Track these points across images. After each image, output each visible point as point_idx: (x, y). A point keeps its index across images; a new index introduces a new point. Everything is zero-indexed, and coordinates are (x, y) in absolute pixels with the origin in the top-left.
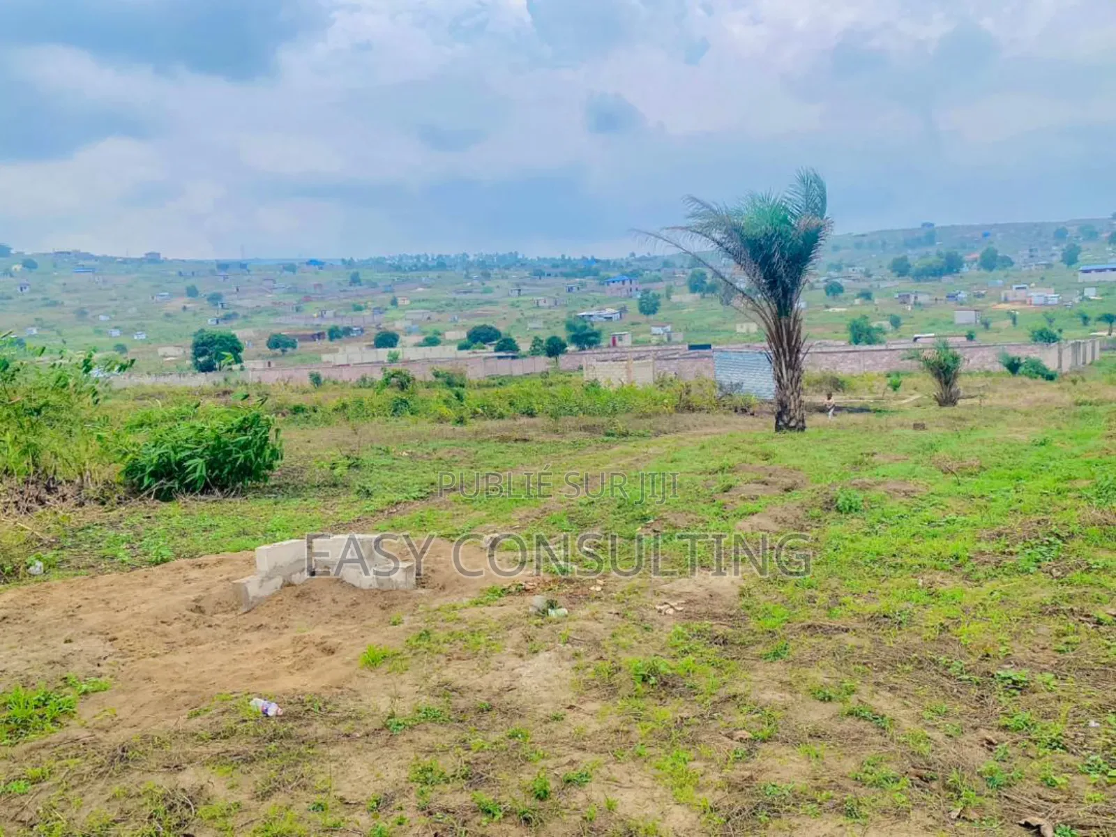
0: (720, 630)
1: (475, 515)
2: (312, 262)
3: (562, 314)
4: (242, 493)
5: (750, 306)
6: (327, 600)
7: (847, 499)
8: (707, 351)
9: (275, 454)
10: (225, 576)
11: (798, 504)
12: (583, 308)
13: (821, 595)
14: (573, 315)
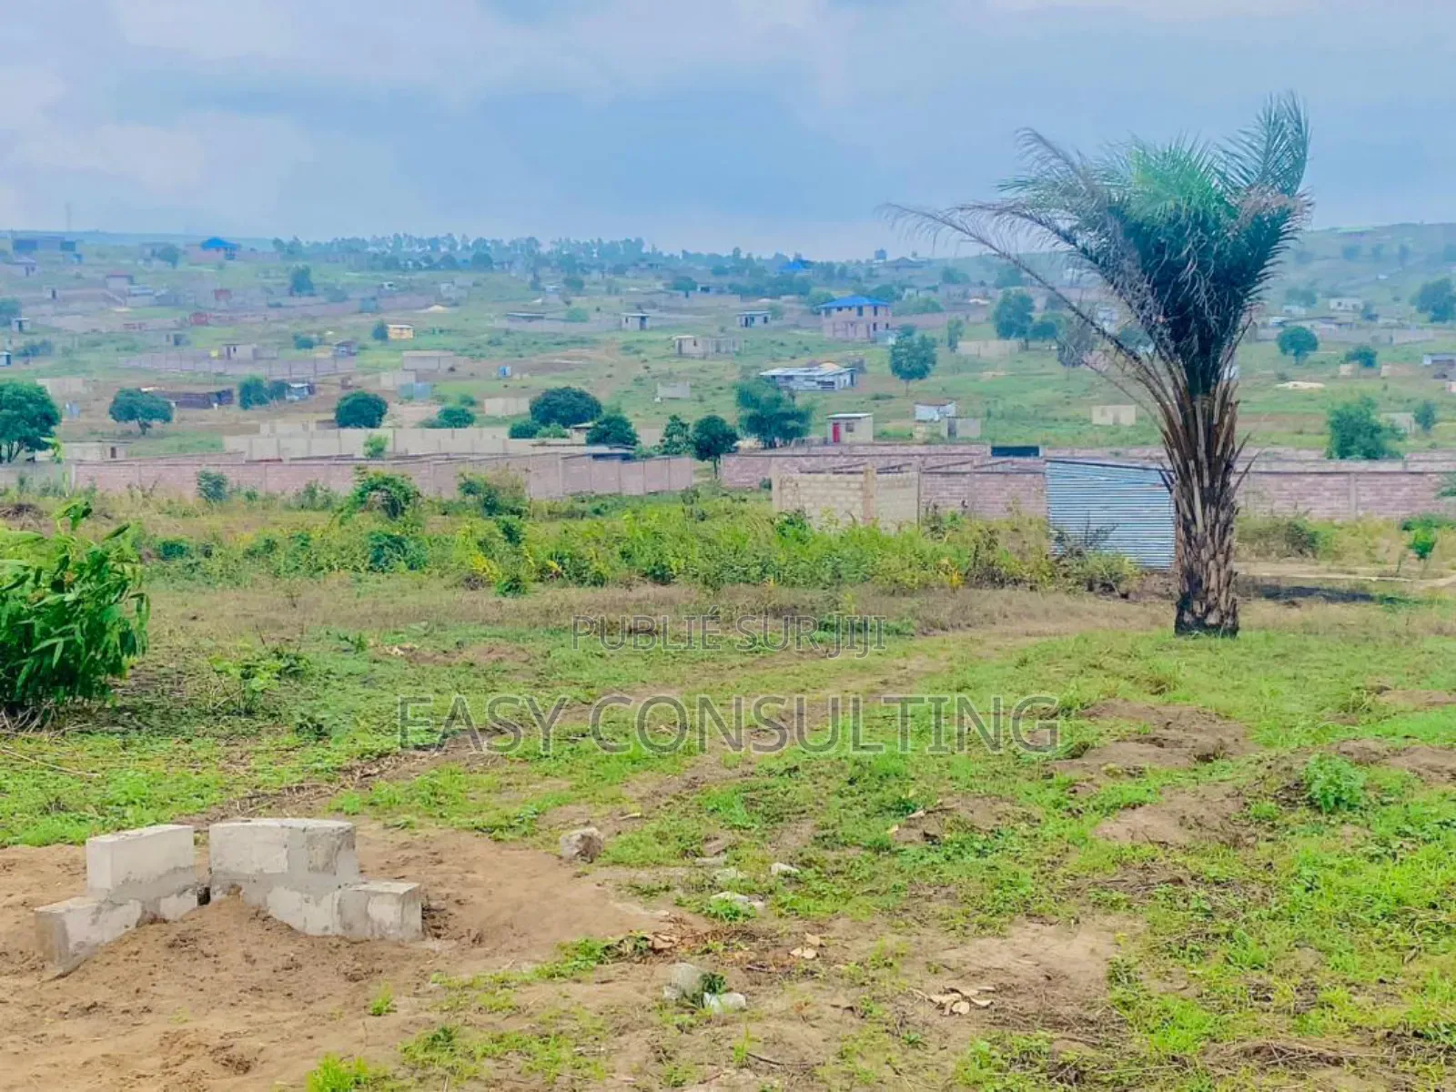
0: (1073, 1052)
1: (546, 786)
2: (214, 244)
3: (729, 372)
4: (53, 721)
5: (1129, 369)
6: (233, 956)
7: (1331, 782)
8: (1028, 460)
9: (128, 642)
10: (19, 897)
11: (1228, 788)
12: (775, 359)
13: (1280, 984)
14: (753, 374)
